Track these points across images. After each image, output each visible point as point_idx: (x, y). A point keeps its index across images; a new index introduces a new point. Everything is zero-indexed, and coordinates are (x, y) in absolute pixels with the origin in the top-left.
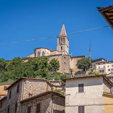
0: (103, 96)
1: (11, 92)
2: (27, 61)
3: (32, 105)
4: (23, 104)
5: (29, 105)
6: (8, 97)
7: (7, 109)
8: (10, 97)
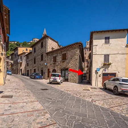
0: (126, 47)
1: (35, 48)
2: (29, 44)
3: (58, 55)
4: (48, 55)
5: (54, 55)
6: (33, 52)
7: (33, 59)
8: (35, 51)
